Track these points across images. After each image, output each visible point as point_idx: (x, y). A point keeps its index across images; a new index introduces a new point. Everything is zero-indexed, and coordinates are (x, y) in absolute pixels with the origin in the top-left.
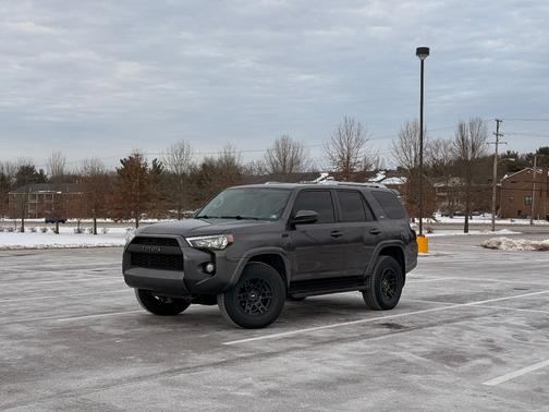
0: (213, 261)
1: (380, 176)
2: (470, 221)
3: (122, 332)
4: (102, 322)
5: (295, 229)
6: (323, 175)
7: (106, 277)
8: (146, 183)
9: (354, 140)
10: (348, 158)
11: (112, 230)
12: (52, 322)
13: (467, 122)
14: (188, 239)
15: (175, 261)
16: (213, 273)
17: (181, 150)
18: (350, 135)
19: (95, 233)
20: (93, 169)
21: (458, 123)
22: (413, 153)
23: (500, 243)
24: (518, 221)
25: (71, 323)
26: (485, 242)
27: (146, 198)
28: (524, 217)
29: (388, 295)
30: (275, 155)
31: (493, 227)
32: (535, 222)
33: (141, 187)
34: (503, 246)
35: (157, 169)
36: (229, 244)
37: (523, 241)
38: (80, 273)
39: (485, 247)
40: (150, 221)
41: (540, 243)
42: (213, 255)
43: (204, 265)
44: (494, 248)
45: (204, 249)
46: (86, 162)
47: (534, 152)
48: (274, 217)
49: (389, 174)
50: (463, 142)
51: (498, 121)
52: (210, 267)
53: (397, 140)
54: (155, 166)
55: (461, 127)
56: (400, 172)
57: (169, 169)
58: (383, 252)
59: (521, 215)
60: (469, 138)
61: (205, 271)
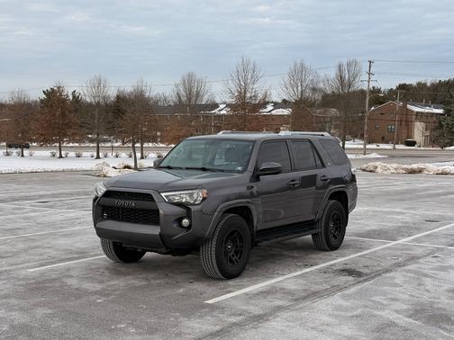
0: (189, 216)
1: (270, 107)
2: (346, 146)
3: (98, 287)
4: (72, 273)
5: (259, 180)
6: (222, 106)
7: (52, 211)
8: (67, 113)
9: (249, 77)
10: (245, 92)
11: (38, 153)
12: (23, 272)
13: (345, 63)
14: (163, 194)
15: (151, 216)
16: (189, 227)
17: (99, 83)
18: (246, 73)
19: (23, 156)
20: (20, 99)
21: (337, 63)
22: (300, 88)
23: (376, 167)
24: (383, 146)
25: (43, 274)
26: (364, 166)
27: (68, 125)
28: (387, 143)
29: (334, 236)
30: (181, 89)
31: (365, 151)
32: (397, 146)
33: (63, 115)
34: (379, 170)
35: (76, 99)
36: (204, 199)
37: (395, 165)
38: (27, 204)
39: (364, 170)
40: (71, 145)
41: (409, 167)
42: (189, 210)
43: (179, 220)
44: (371, 171)
45: (179, 204)
46: (13, 93)
47: (394, 88)
48: (240, 168)
49: (276, 105)
50: (341, 79)
51: (370, 62)
52: (185, 222)
53: (287, 78)
54: (74, 97)
55: (340, 67)
56: (285, 104)
57: (88, 100)
58: (331, 197)
59: (384, 140)
60: (347, 76)
61: (181, 226)
